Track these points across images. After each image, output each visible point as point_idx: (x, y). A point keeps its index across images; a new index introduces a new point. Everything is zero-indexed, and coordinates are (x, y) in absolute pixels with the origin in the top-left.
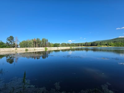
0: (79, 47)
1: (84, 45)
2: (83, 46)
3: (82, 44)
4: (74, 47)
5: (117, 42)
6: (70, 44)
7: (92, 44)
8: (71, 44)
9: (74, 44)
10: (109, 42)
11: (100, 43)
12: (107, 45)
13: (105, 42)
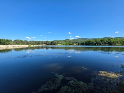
0: (39, 45)
1: (44, 44)
3: (43, 42)
5: (66, 42)
6: (29, 41)
7: (51, 42)
8: (30, 41)
9: (34, 41)
10: (62, 42)
11: (57, 42)
12: (62, 44)
13: (60, 42)
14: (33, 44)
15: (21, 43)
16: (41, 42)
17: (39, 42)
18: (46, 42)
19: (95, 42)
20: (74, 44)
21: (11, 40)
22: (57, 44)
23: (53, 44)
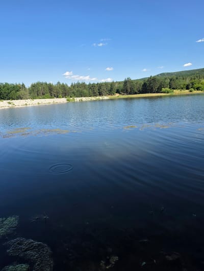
1: (118, 92)
2: (117, 95)
3: (112, 84)
4: (84, 98)
6: (69, 85)
7: (145, 85)
8: (73, 86)
10: (194, 79)
11: (171, 80)
12: (190, 87)
13: (186, 79)
14: (81, 95)
15: (49, 94)
16: (106, 84)
17: (100, 86)
18: (126, 82)
21: (23, 85)
22: (170, 88)
23: (151, 92)
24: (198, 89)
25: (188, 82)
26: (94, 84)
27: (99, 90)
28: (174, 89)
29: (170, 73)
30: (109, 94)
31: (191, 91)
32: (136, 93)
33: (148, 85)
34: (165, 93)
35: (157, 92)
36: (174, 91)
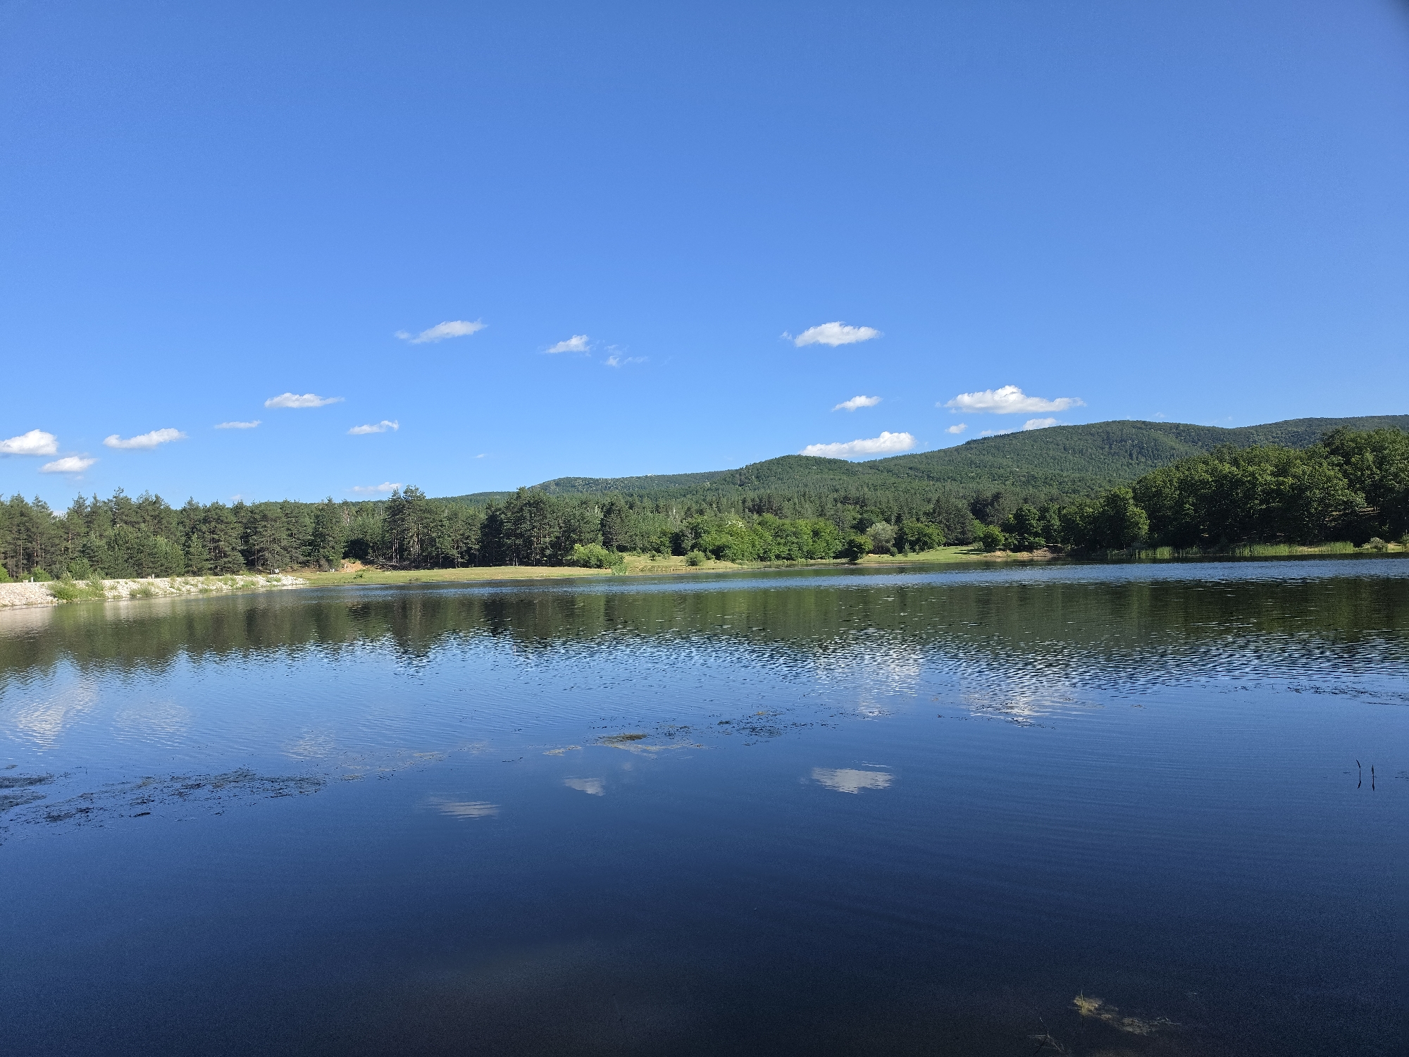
0: (260, 581)
1: (358, 550)
2: (352, 568)
3: (325, 514)
4: (160, 585)
5: (778, 512)
7: (492, 525)
9: (153, 512)
10: (701, 512)
11: (608, 510)
12: (688, 543)
13: (667, 509)
16: (290, 511)
17: (253, 519)
18: (397, 509)
19: (1342, 490)
20: (922, 543)
22: (606, 544)
23: (525, 561)
24: (718, 553)
25: (675, 521)
26: (217, 508)
27: (245, 538)
28: (622, 549)
29: (596, 482)
30: (305, 564)
31: (693, 563)
32: (448, 563)
33: (508, 526)
34: (586, 564)
35: (555, 562)
36: (628, 557)
